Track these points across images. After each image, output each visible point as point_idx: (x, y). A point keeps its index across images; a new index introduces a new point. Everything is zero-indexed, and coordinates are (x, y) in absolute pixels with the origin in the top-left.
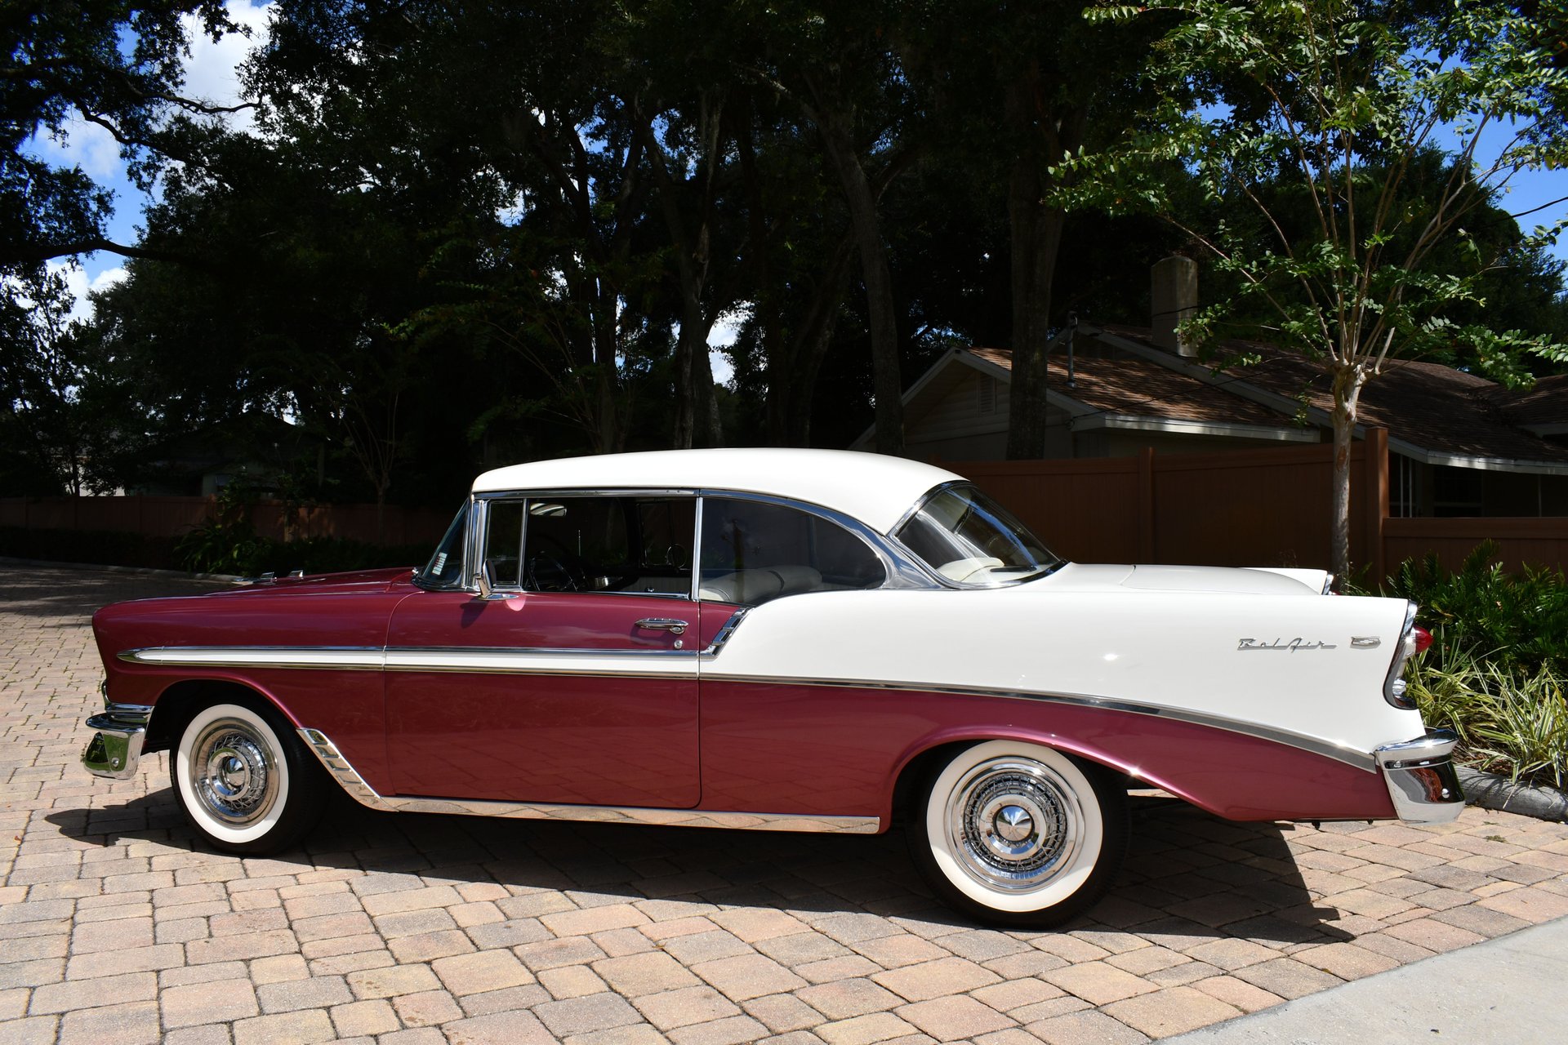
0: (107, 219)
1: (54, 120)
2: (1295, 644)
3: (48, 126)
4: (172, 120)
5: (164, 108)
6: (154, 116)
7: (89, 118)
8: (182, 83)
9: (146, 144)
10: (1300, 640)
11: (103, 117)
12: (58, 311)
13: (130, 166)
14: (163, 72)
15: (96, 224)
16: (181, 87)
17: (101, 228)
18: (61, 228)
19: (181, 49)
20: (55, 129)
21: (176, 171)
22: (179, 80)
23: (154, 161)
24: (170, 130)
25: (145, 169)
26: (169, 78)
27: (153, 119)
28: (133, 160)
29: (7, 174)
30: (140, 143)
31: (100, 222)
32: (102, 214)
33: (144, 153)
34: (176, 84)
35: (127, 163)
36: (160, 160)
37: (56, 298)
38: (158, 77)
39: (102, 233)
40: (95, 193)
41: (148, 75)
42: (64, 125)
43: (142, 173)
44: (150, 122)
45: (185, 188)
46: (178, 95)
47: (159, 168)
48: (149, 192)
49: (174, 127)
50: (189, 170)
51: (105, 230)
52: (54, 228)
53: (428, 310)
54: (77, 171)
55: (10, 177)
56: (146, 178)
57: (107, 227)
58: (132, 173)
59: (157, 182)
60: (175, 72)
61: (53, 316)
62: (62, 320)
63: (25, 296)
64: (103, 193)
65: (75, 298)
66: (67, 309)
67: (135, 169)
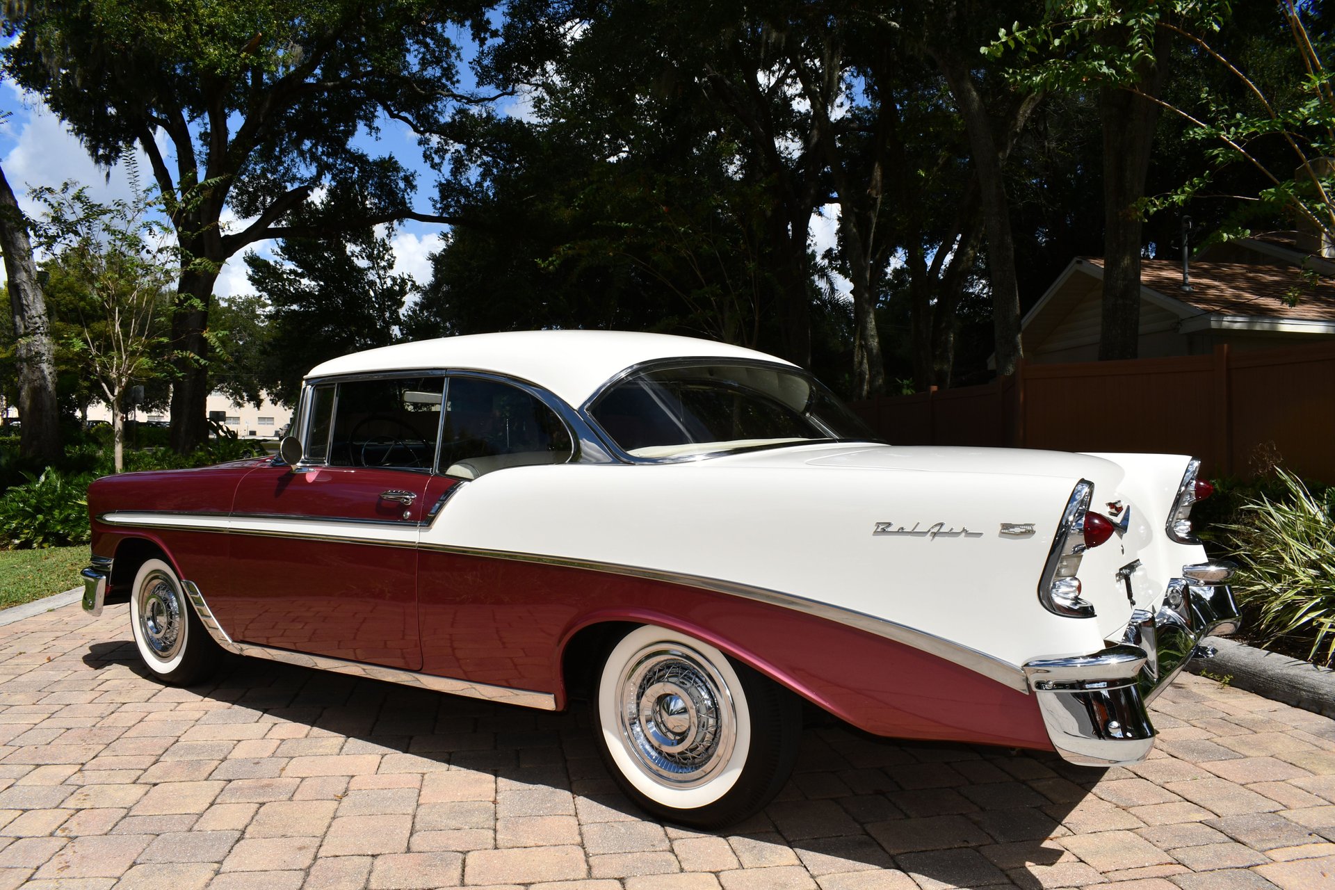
0: (412, 194)
1: (369, 119)
2: (935, 530)
3: (365, 125)
4: (454, 112)
5: (445, 103)
6: (439, 110)
7: (392, 116)
8: (458, 81)
9: (436, 133)
10: (942, 525)
11: (403, 114)
12: (384, 268)
13: (425, 152)
14: (443, 75)
15: (403, 197)
16: (457, 85)
17: (408, 201)
18: (380, 203)
19: (454, 54)
20: (370, 127)
21: (459, 152)
22: (455, 79)
23: (442, 146)
24: (454, 120)
25: (436, 153)
26: (449, 79)
27: (438, 112)
28: (426, 146)
29: (340, 165)
30: (431, 132)
31: (406, 196)
32: (409, 190)
33: (435, 140)
34: (453, 83)
35: (422, 149)
36: (447, 144)
37: (382, 259)
38: (440, 79)
39: (409, 205)
40: (402, 174)
41: (432, 77)
42: (377, 123)
43: (433, 155)
44: (437, 115)
45: (467, 165)
46: (455, 92)
47: (446, 151)
48: (440, 171)
49: (456, 117)
50: (469, 151)
51: (411, 203)
52: (375, 204)
53: (568, 246)
54: (391, 158)
55: (342, 167)
56: (437, 160)
57: (412, 200)
58: (427, 157)
59: (446, 162)
60: (452, 73)
61: (382, 272)
62: (388, 274)
63: (363, 258)
64: (408, 174)
65: (395, 257)
66: (391, 266)
67: (428, 153)
